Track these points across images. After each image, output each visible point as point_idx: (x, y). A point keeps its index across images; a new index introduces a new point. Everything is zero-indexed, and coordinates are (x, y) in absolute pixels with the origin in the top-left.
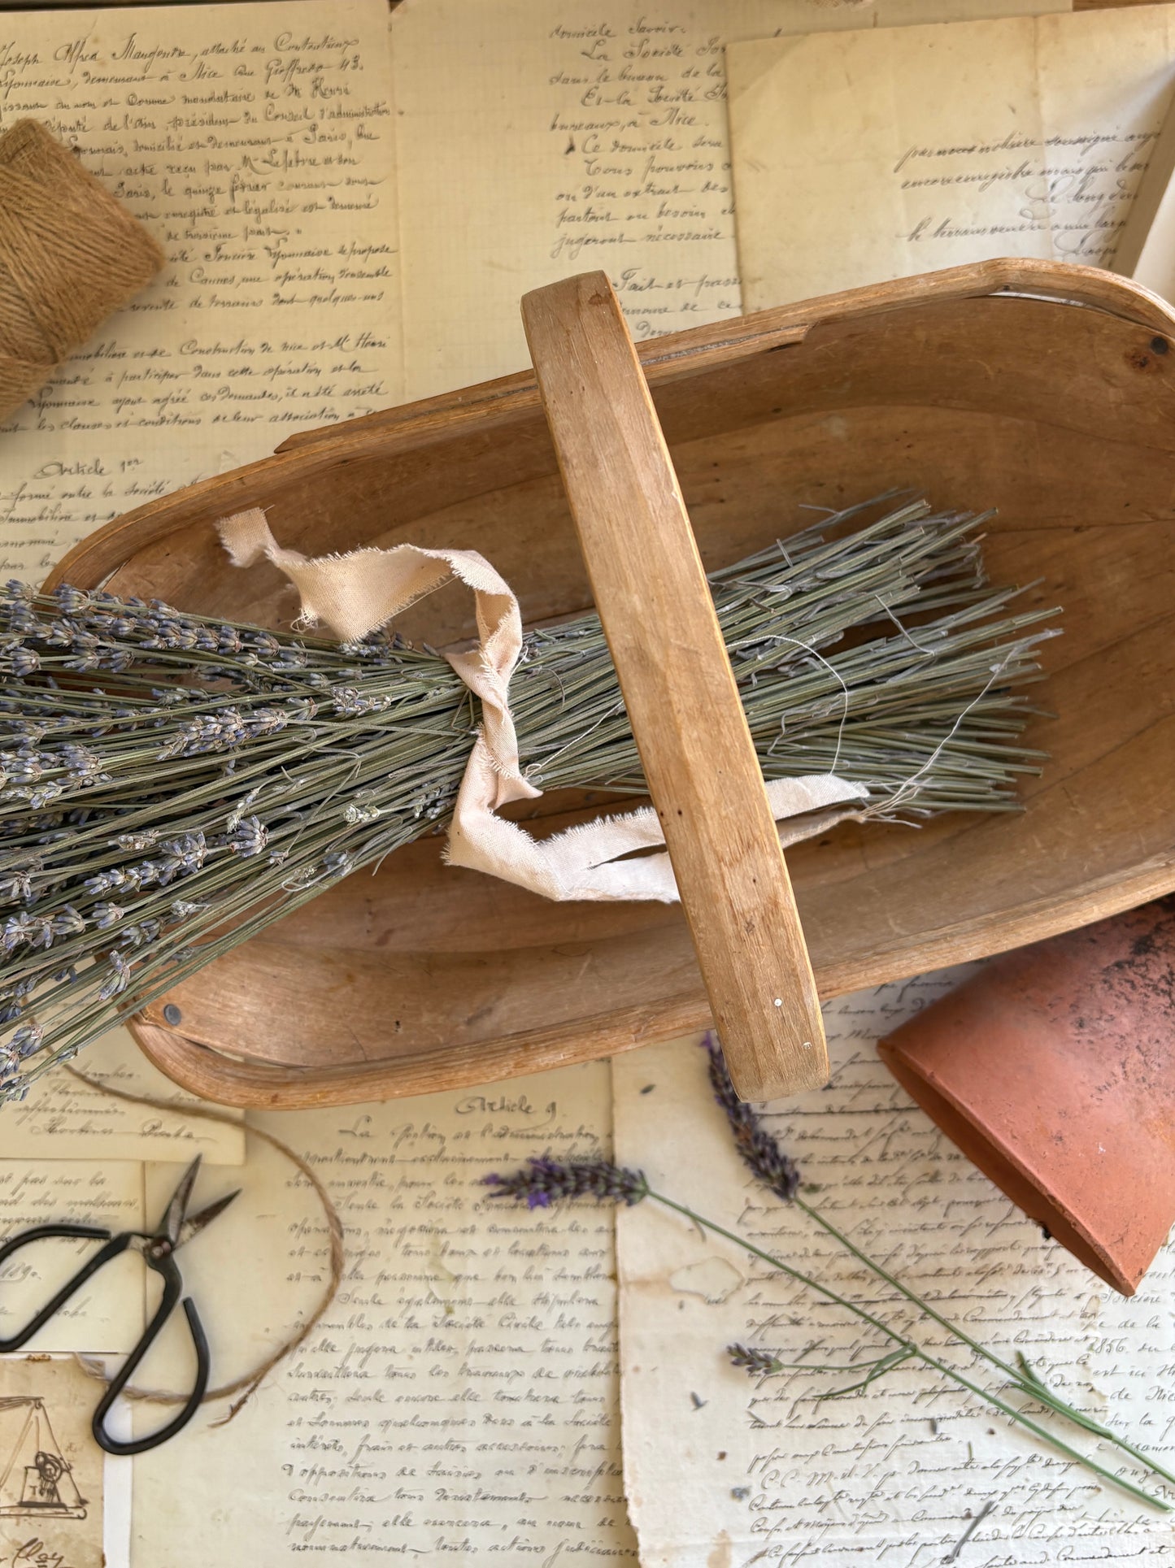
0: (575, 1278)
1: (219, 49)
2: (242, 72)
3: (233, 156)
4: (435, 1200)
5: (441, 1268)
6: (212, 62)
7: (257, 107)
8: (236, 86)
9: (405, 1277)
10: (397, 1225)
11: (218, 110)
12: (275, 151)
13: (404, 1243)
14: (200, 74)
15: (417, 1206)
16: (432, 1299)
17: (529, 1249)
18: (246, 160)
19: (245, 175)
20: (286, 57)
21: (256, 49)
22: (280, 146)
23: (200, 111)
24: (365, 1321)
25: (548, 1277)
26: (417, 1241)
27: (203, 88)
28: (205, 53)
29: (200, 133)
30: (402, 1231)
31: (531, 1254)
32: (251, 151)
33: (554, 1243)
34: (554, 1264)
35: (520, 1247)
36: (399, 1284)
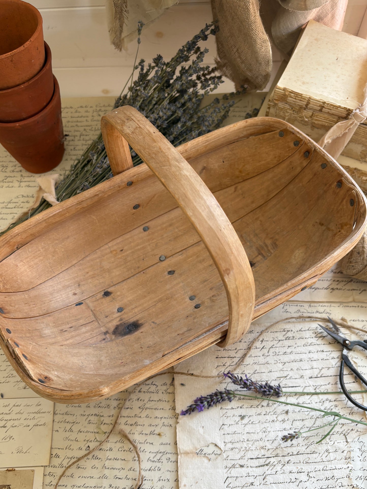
0: (146, 434)
1: (82, 107)
2: (87, 112)
3: (82, 129)
4: (101, 405)
5: (100, 429)
6: (79, 110)
7: (89, 119)
8: (84, 114)
9: (87, 432)
10: (87, 413)
11: (79, 119)
12: (93, 128)
13: (88, 420)
14: (76, 112)
15: (95, 407)
16: (96, 440)
17: (131, 423)
18: (85, 130)
19: (84, 133)
20: (98, 109)
21: (91, 107)
22: (94, 127)
23: (75, 119)
24: (71, 447)
25: (136, 433)
26: (92, 418)
27: (77, 115)
28: (78, 108)
29: (74, 124)
30: (88, 415)
31: (131, 425)
32: (86, 128)
33: (140, 421)
34: (139, 428)
35: (128, 423)
36: (85, 434)
